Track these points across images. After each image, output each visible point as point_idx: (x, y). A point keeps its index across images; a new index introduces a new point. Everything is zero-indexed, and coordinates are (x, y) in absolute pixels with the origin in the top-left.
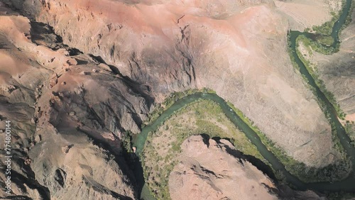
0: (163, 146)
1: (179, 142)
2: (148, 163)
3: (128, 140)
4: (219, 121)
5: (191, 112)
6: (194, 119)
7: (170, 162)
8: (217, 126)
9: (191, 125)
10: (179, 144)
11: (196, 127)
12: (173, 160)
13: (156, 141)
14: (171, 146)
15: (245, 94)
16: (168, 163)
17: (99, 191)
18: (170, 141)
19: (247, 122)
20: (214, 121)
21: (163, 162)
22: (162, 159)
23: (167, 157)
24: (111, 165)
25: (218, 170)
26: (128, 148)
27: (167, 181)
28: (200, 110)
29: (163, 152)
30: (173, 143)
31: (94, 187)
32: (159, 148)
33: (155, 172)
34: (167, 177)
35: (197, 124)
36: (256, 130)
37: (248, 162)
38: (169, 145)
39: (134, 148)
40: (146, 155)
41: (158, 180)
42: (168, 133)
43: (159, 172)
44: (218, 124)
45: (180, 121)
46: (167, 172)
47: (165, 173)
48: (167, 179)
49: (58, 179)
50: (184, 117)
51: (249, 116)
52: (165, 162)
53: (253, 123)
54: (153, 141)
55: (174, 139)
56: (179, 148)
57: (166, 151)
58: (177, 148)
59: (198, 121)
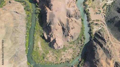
0: (69, 53)
1: (61, 50)
2: (79, 51)
3: (80, 65)
4: (38, 48)
5: (46, 60)
6: (48, 56)
7: (71, 45)
8: (41, 46)
9: (51, 54)
10: (62, 49)
11: (50, 52)
12: (69, 45)
13: (70, 57)
14: (66, 51)
15: (17, 50)
16: (72, 45)
17: (107, 50)
18: (65, 53)
19: (28, 39)
20: (40, 49)
21: (73, 47)
22: (73, 48)
23: (70, 47)
24: (98, 57)
25: (60, 27)
26: (82, 62)
27: (78, 39)
28: (42, 58)
29: (71, 51)
30: (64, 51)
31: (109, 53)
32: (71, 53)
33: (79, 45)
34: (76, 40)
35: (48, 53)
36: (28, 33)
37: (47, 22)
38: (66, 52)
39: (80, 60)
40: (77, 54)
41: (80, 42)
42: (63, 57)
43: (78, 44)
44: (40, 47)
45: (54, 59)
46: (75, 42)
47: (76, 42)
48: (77, 40)
49: (118, 66)
50: (51, 60)
51: (24, 41)
52: (72, 46)
53: (26, 37)
54: (71, 57)
55: (63, 53)
56: (64, 48)
57: (69, 50)
58: (64, 49)
59: (47, 53)
